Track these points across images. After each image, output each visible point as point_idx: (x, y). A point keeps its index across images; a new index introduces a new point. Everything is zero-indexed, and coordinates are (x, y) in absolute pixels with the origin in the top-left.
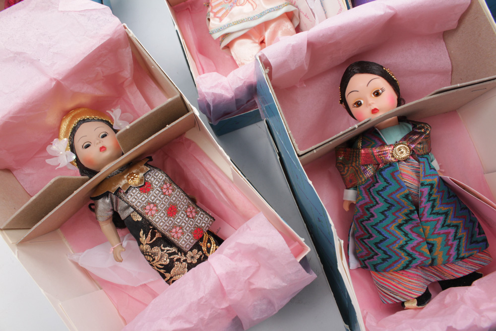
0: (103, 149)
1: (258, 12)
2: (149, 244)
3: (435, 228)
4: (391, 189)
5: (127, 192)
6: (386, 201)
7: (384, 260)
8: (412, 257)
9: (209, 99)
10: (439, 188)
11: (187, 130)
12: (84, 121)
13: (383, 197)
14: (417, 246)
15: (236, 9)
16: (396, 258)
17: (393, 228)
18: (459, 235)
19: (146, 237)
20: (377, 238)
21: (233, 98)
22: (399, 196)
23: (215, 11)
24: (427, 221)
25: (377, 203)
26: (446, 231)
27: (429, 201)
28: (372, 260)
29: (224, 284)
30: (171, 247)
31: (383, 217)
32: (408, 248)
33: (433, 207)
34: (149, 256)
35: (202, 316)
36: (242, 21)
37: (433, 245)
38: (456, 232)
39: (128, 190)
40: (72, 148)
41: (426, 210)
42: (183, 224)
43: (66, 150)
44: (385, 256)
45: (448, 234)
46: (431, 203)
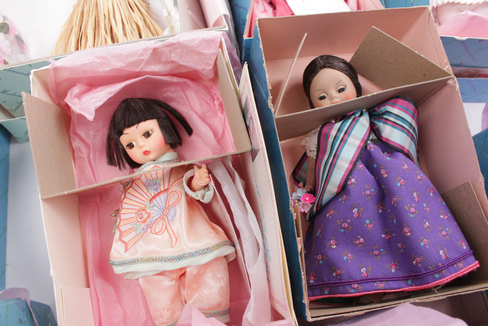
15: (150, 236)
23: (122, 229)
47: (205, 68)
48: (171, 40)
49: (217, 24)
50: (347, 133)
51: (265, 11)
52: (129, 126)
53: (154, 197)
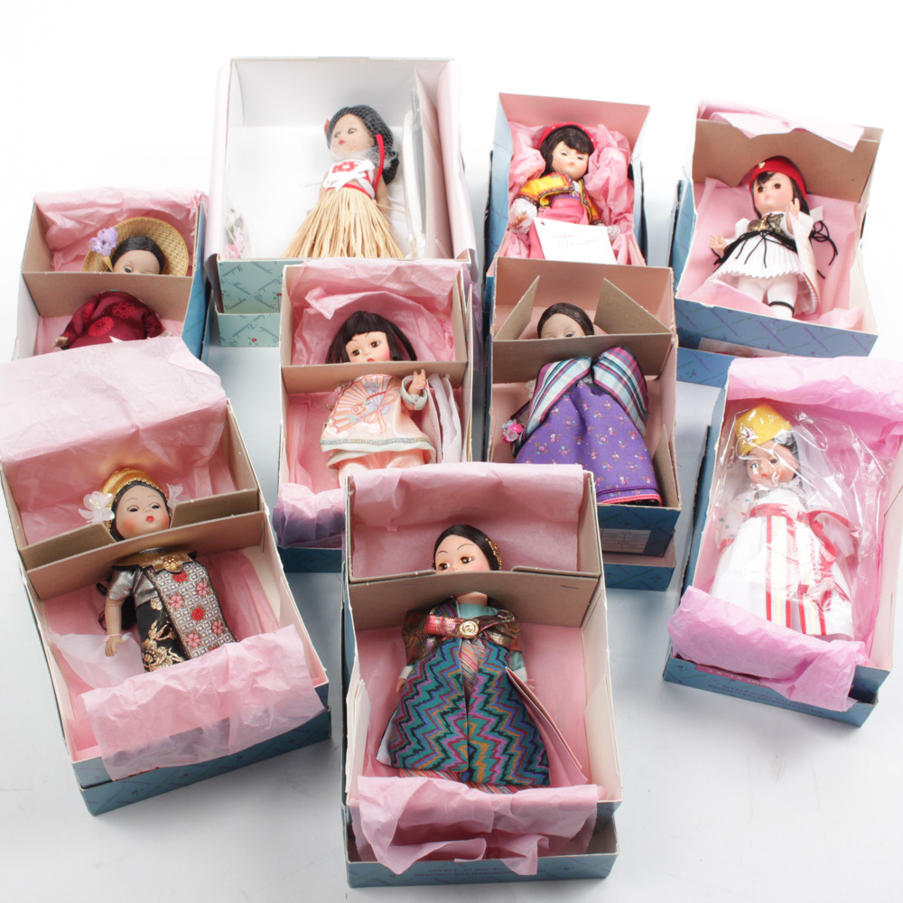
0: (150, 519)
1: (384, 438)
2: (157, 641)
3: (483, 728)
4: (445, 665)
5: (158, 573)
6: (436, 678)
7: (416, 752)
8: (446, 754)
9: (287, 511)
10: (499, 683)
11: (248, 546)
12: (140, 483)
13: (434, 673)
14: (455, 742)
15: (362, 425)
16: (428, 751)
17: (435, 713)
18: (511, 750)
19: (158, 631)
20: (416, 721)
21: (314, 519)
22: (450, 675)
23: (336, 418)
24: (475, 716)
25: (426, 679)
26: (495, 739)
27: (483, 692)
28: (403, 751)
29: (231, 666)
30: (179, 655)
31: (428, 697)
32: (444, 742)
33: (486, 702)
34: (152, 656)
35: (198, 686)
36: (362, 442)
37: (476, 750)
38: (508, 745)
39: (160, 571)
40: (115, 507)
41: (477, 702)
42: (204, 635)
43: (107, 506)
44: (419, 747)
45: (497, 743)
46: (485, 696)
47: (441, 293)
48: (415, 263)
49: (462, 256)
50: (562, 371)
51: (520, 253)
52: (360, 333)
53: (371, 397)
